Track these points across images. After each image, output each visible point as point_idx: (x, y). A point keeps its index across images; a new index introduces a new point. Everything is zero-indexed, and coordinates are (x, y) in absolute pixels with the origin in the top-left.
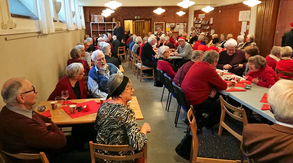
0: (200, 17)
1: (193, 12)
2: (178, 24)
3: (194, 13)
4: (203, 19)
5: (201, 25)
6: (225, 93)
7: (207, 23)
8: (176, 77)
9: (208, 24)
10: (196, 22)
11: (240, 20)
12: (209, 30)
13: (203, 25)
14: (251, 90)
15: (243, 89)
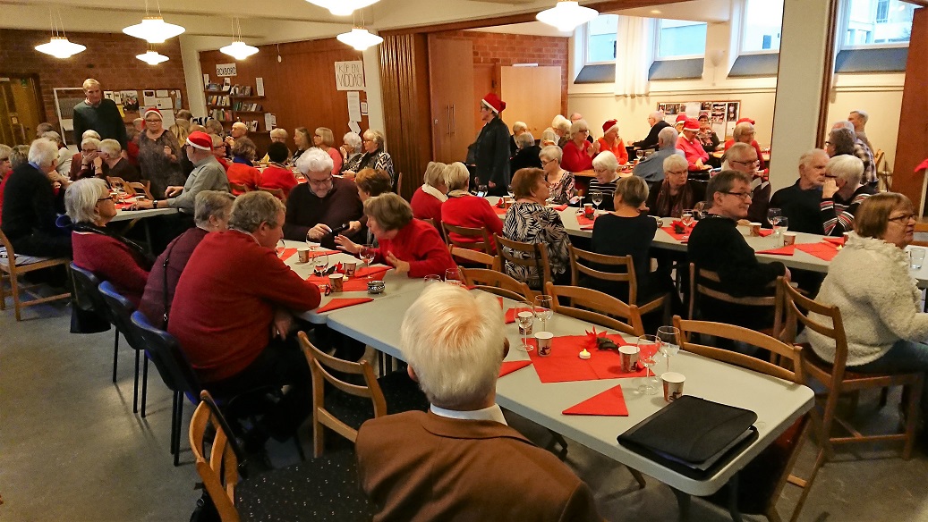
0: (221, 72)
1: (196, 58)
2: (151, 94)
3: (200, 60)
4: (232, 78)
5: (231, 99)
6: (316, 317)
7: (247, 92)
8: (149, 291)
9: (253, 96)
10: (213, 88)
11: (340, 88)
12: (260, 114)
13: (236, 99)
14: (385, 295)
15: (364, 295)
